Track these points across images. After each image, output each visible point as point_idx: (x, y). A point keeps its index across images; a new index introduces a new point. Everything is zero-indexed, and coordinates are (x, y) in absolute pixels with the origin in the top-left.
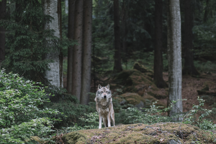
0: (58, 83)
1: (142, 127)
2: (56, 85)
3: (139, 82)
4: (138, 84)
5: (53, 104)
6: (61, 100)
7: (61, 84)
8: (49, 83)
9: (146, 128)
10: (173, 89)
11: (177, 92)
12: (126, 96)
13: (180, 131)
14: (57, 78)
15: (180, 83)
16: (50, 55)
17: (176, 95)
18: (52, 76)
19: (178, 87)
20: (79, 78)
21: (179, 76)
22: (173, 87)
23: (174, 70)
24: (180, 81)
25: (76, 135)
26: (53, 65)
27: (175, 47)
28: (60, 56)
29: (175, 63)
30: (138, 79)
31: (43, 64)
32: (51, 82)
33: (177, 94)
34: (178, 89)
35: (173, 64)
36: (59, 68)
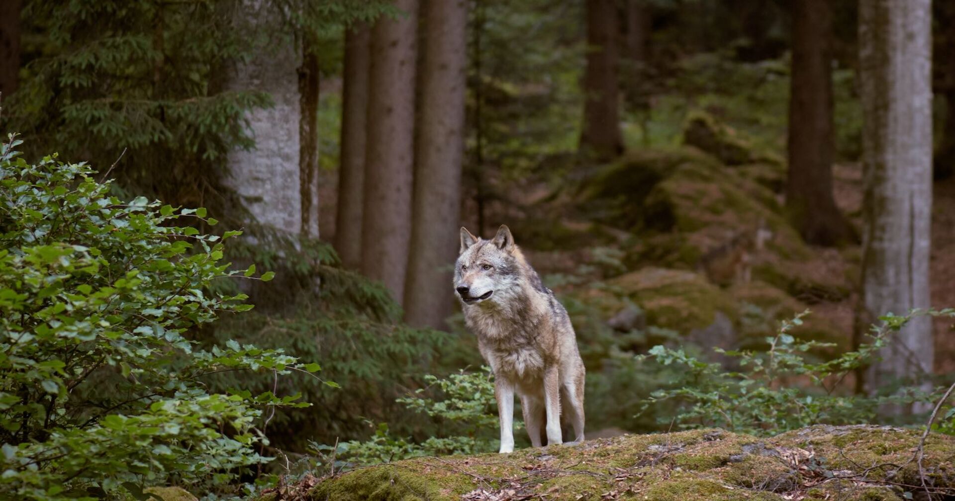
0: (290, 215)
1: (722, 449)
2: (280, 225)
3: (708, 217)
4: (706, 224)
5: (265, 324)
6: (306, 301)
7: (305, 220)
8: (246, 211)
9: (747, 451)
10: (883, 252)
11: (905, 269)
12: (641, 286)
13: (917, 472)
14: (285, 187)
15: (923, 223)
16: (251, 68)
17: (898, 282)
18: (260, 176)
19: (912, 246)
20: (398, 190)
21: (916, 187)
22: (886, 245)
23: (889, 157)
24: (921, 213)
25: (384, 485)
26: (268, 118)
27: (897, 36)
28: (302, 76)
29: (896, 120)
30: (705, 202)
31: (215, 116)
32: (256, 209)
33: (904, 278)
34: (910, 255)
35: (885, 126)
36: (297, 138)
